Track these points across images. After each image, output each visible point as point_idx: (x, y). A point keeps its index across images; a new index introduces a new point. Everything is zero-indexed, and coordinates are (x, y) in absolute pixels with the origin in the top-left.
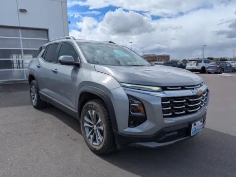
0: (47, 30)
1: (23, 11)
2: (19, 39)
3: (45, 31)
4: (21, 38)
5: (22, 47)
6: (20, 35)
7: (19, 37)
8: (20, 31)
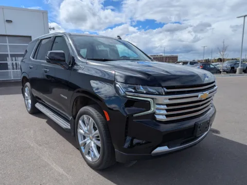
0: (30, 37)
1: (9, 21)
2: (7, 45)
3: (28, 38)
4: (8, 44)
5: (9, 51)
6: (7, 41)
7: (6, 43)
8: (7, 38)
